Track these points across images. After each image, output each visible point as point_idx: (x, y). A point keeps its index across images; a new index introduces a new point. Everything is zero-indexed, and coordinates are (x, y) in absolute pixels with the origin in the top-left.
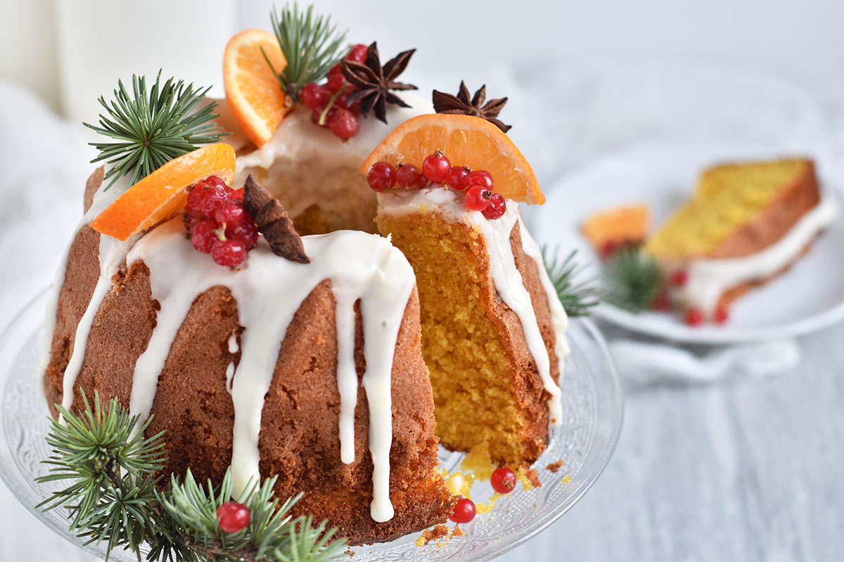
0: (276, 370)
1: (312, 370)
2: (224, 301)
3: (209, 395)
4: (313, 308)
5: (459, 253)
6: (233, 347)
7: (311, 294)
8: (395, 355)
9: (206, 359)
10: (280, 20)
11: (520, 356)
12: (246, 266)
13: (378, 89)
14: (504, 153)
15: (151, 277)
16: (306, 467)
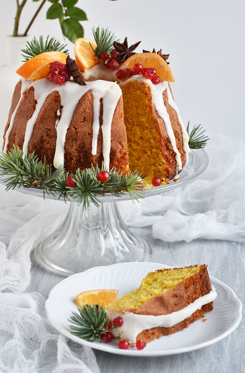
0: (71, 120)
1: (84, 122)
2: (56, 96)
3: (49, 130)
4: (85, 98)
5: (142, 94)
6: (58, 114)
7: (85, 94)
8: (113, 119)
9: (50, 118)
10: (96, 31)
11: (164, 135)
12: (65, 85)
13: (126, 53)
14: (161, 64)
15: (34, 91)
16: (80, 157)
